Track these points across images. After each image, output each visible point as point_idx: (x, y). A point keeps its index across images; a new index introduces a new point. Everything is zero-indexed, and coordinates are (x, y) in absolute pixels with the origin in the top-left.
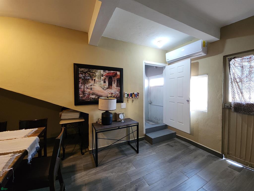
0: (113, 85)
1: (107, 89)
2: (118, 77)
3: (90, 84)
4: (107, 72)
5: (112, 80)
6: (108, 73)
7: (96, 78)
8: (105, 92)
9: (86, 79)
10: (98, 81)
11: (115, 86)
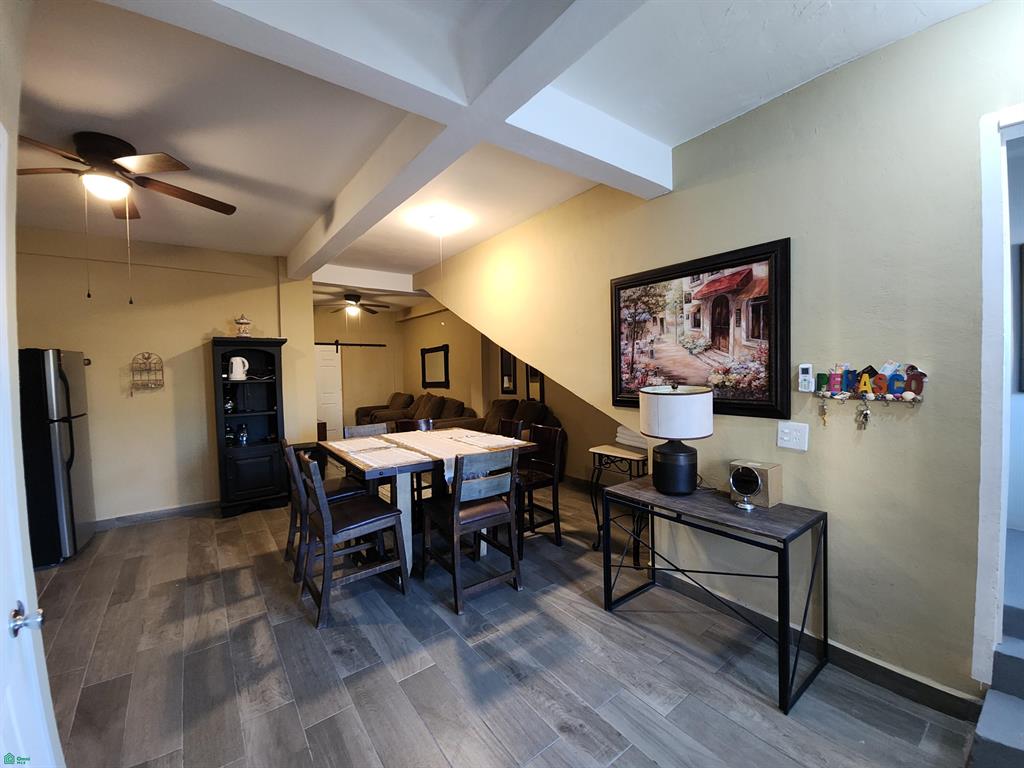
0: (731, 331)
1: (706, 350)
2: (757, 290)
3: (649, 338)
4: (706, 278)
5: (727, 307)
6: (708, 285)
7: (667, 312)
8: (698, 363)
9: (639, 322)
10: (672, 324)
11: (744, 335)
